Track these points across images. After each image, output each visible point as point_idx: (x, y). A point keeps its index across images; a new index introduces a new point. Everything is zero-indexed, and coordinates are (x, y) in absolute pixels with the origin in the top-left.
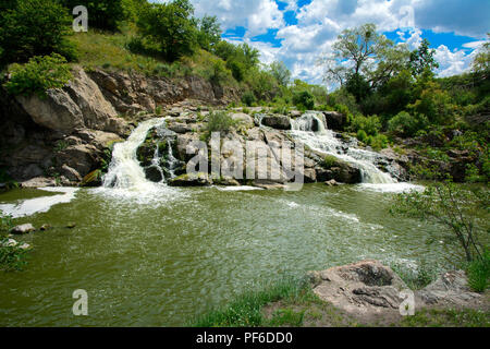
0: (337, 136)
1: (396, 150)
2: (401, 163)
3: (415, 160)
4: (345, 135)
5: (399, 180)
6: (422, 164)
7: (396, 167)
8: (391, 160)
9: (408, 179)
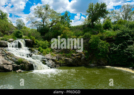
0: (29, 50)
1: (52, 55)
2: (53, 60)
3: (59, 59)
4: (33, 49)
5: (51, 68)
6: (62, 60)
7: (51, 62)
8: (48, 59)
9: (55, 67)
